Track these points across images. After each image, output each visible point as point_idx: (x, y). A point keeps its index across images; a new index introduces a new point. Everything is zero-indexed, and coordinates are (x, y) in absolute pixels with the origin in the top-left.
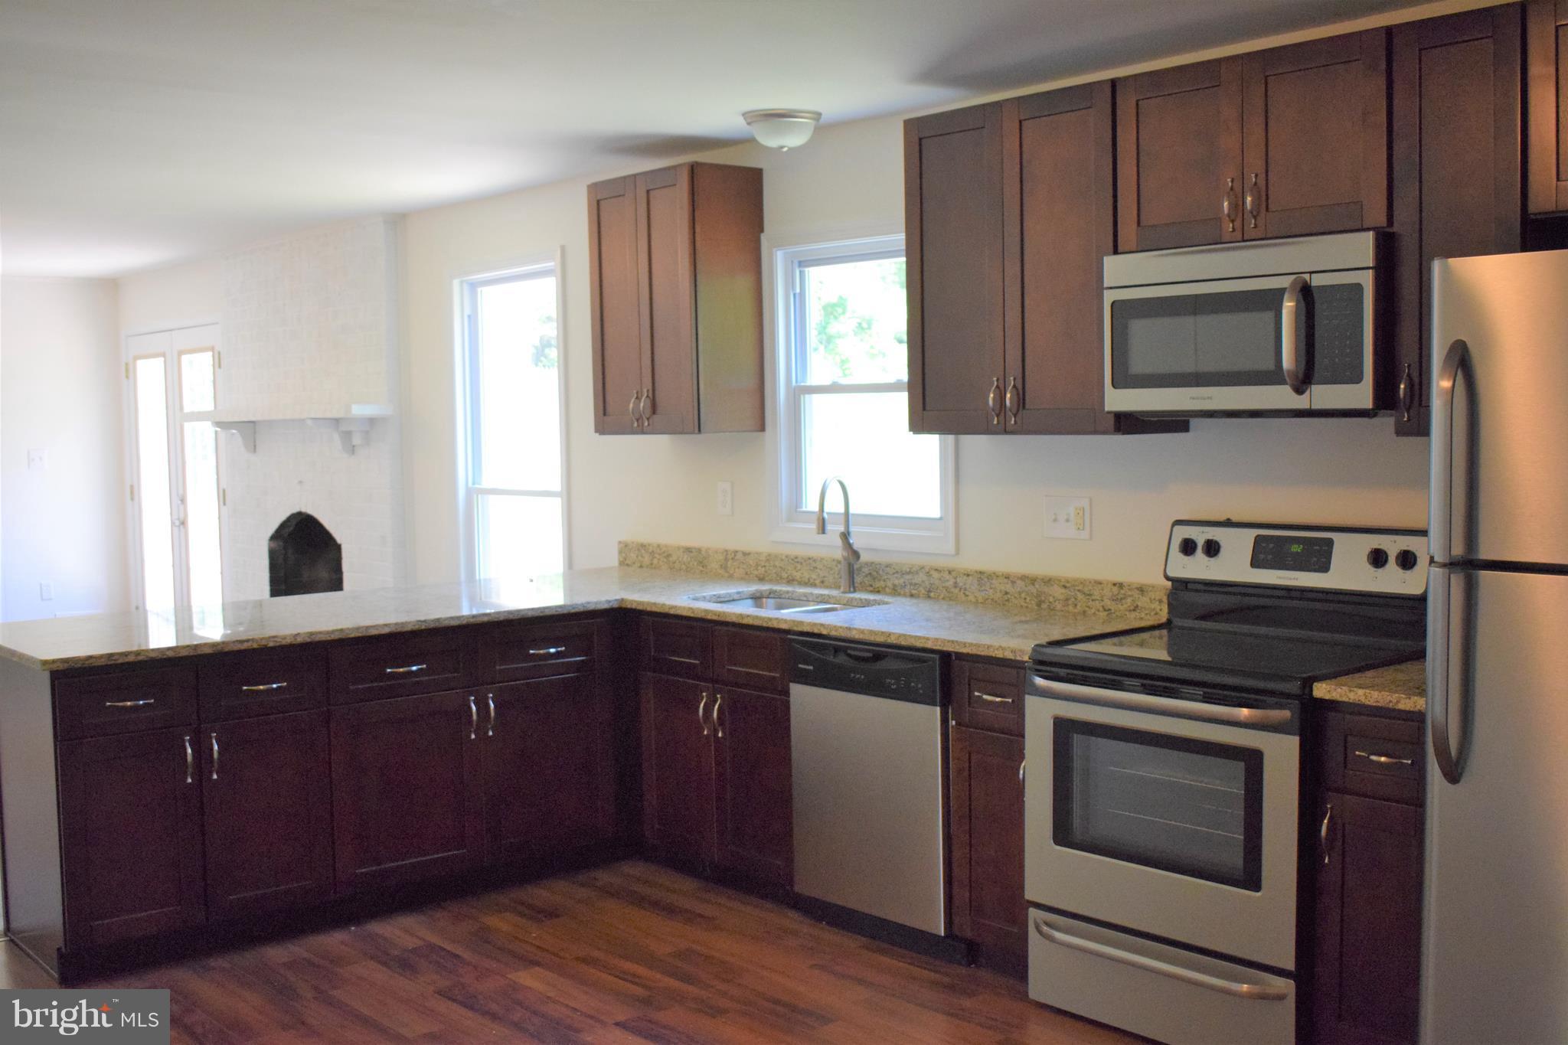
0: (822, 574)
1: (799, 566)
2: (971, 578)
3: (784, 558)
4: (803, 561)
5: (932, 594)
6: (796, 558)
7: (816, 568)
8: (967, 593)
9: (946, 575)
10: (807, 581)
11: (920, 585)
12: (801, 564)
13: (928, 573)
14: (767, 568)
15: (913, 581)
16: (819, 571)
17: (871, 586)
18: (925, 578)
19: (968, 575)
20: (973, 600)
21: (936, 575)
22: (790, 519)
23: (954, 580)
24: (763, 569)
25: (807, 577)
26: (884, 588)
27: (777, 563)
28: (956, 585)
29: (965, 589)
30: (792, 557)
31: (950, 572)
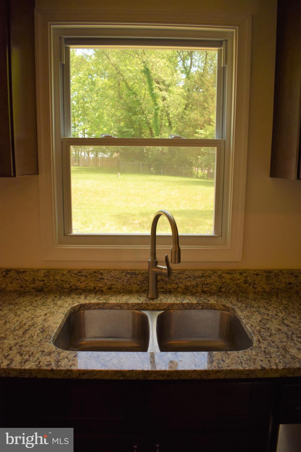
0: (109, 283)
1: (83, 279)
2: (259, 276)
3: (65, 273)
4: (87, 274)
5: (223, 290)
6: (80, 272)
7: (103, 279)
8: (255, 286)
9: (237, 276)
10: (93, 289)
11: (212, 284)
12: (86, 276)
13: (220, 275)
14: (45, 282)
15: (205, 282)
16: (106, 281)
17: (163, 288)
18: (217, 279)
19: (257, 275)
20: (261, 290)
21: (228, 276)
22: (61, 242)
23: (244, 279)
24: (42, 282)
25: (93, 286)
26: (176, 289)
27: (58, 278)
28: (246, 282)
29: (254, 284)
30: (75, 272)
31: (241, 274)
